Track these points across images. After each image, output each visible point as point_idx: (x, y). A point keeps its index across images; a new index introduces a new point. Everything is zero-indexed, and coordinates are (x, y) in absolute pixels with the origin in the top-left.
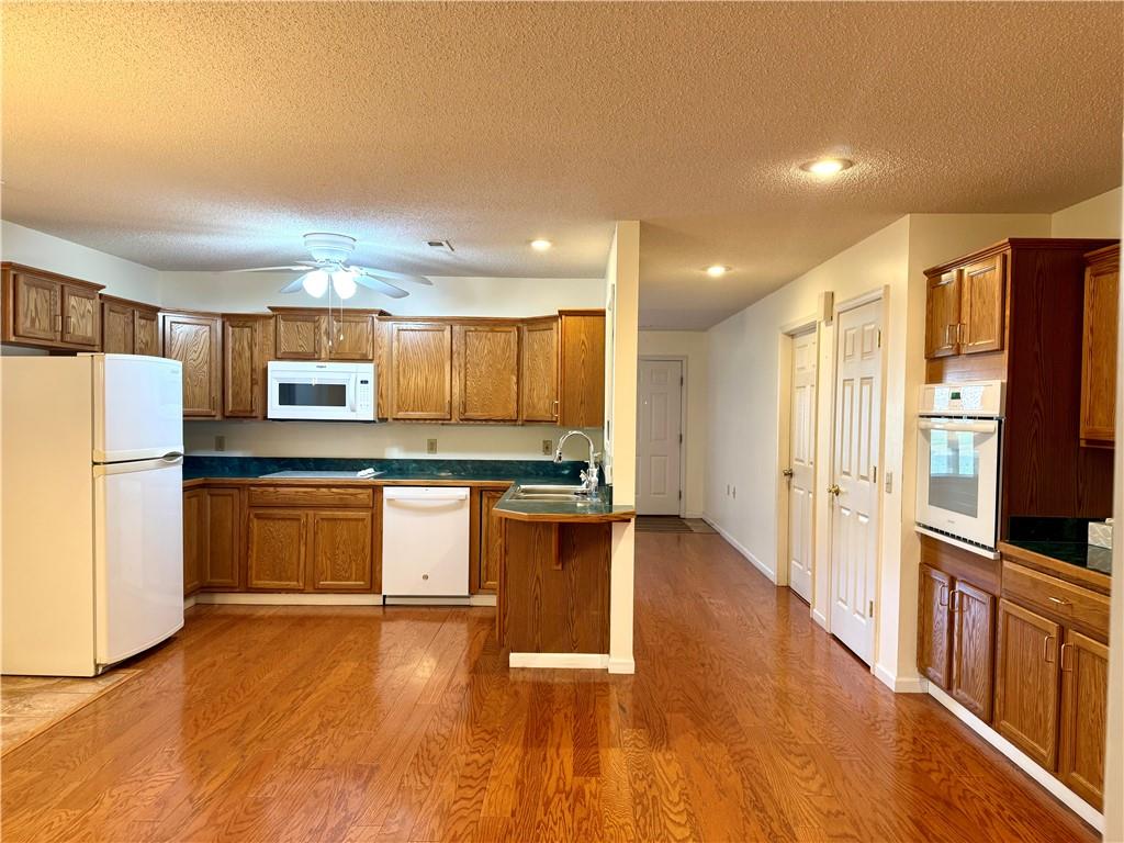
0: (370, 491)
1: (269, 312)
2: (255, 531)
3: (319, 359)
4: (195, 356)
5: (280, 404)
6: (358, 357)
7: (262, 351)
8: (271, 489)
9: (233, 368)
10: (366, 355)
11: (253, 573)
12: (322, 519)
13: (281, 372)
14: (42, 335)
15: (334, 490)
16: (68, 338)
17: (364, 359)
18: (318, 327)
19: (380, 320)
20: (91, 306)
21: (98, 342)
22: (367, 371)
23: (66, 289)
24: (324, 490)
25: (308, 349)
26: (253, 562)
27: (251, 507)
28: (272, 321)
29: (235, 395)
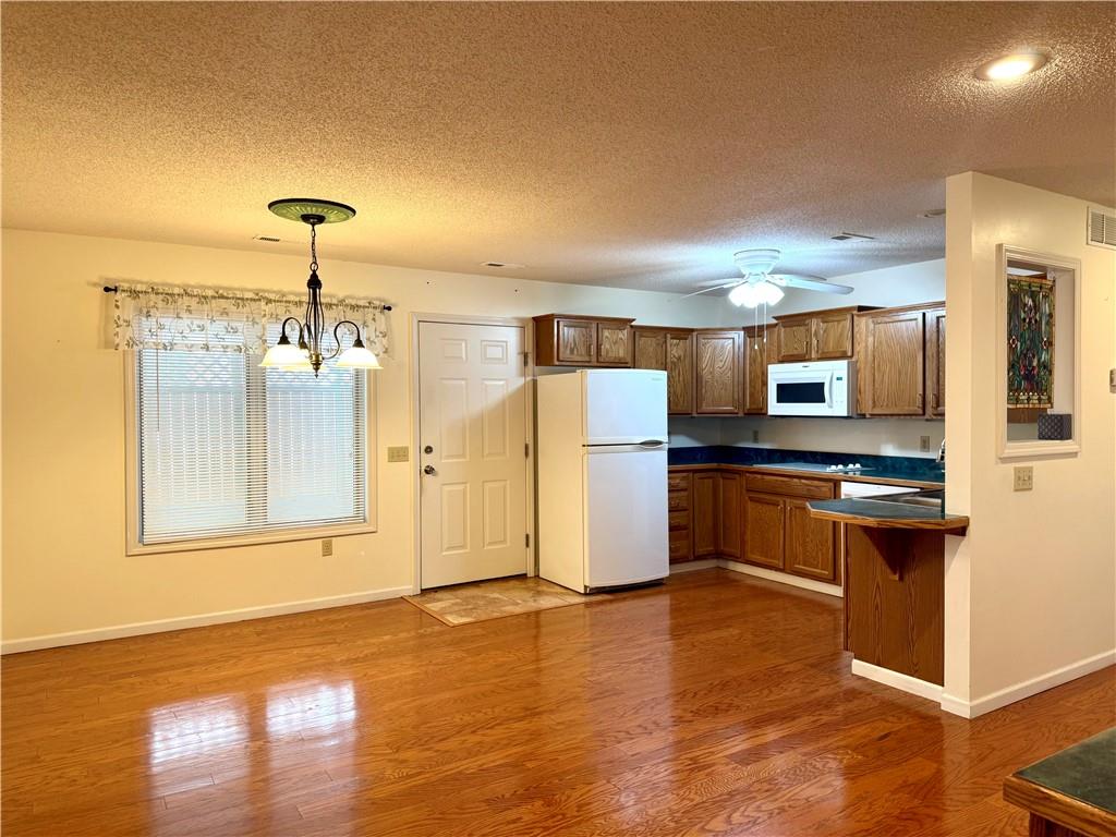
0: (832, 484)
1: (775, 321)
2: (750, 510)
3: (810, 360)
4: (721, 364)
5: (778, 402)
6: (838, 355)
7: (769, 356)
8: (759, 476)
9: (750, 373)
10: (845, 352)
11: (748, 548)
12: (796, 508)
13: (780, 374)
14: (579, 359)
15: (803, 481)
16: (601, 359)
17: (843, 356)
18: (809, 330)
19: (858, 316)
20: (624, 334)
21: (629, 359)
22: (841, 367)
23: (600, 326)
24: (795, 480)
25: (801, 350)
26: (748, 537)
27: (748, 490)
28: (776, 329)
29: (752, 395)
